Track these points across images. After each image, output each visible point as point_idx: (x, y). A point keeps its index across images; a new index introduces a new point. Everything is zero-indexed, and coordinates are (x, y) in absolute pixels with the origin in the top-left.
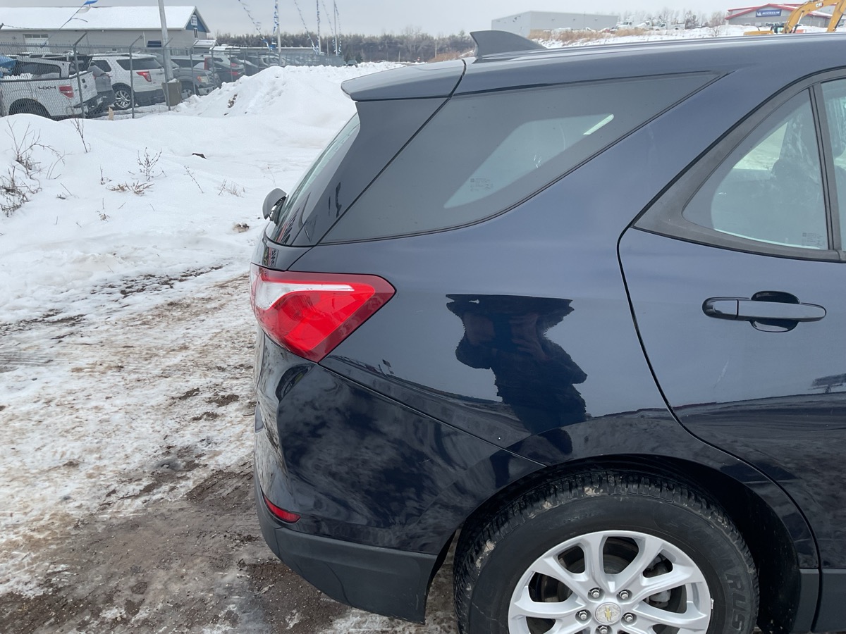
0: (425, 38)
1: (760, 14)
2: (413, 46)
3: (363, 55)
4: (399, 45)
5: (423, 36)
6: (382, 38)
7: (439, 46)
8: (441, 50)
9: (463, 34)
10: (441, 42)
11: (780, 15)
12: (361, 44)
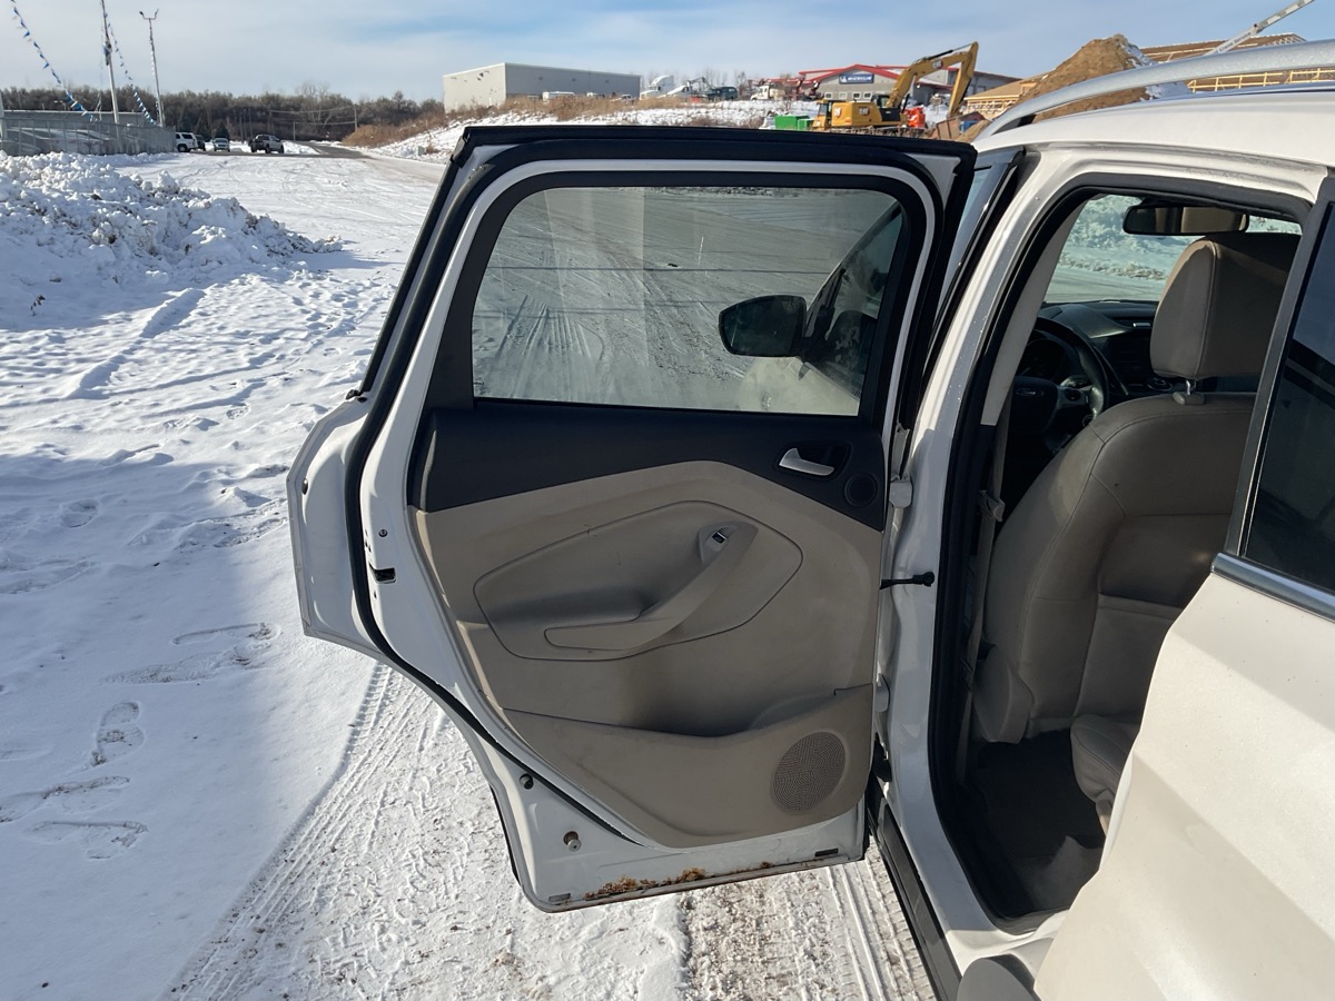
0: (336, 101)
1: (844, 80)
2: (316, 115)
3: (229, 127)
4: (293, 112)
5: (332, 98)
6: (263, 99)
7: (362, 115)
8: (364, 122)
9: (401, 97)
10: (364, 110)
11: (872, 81)
12: (227, 109)
